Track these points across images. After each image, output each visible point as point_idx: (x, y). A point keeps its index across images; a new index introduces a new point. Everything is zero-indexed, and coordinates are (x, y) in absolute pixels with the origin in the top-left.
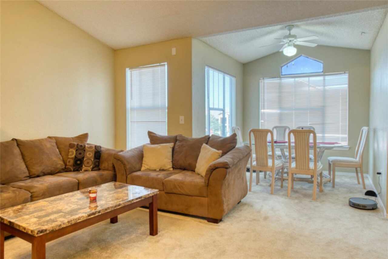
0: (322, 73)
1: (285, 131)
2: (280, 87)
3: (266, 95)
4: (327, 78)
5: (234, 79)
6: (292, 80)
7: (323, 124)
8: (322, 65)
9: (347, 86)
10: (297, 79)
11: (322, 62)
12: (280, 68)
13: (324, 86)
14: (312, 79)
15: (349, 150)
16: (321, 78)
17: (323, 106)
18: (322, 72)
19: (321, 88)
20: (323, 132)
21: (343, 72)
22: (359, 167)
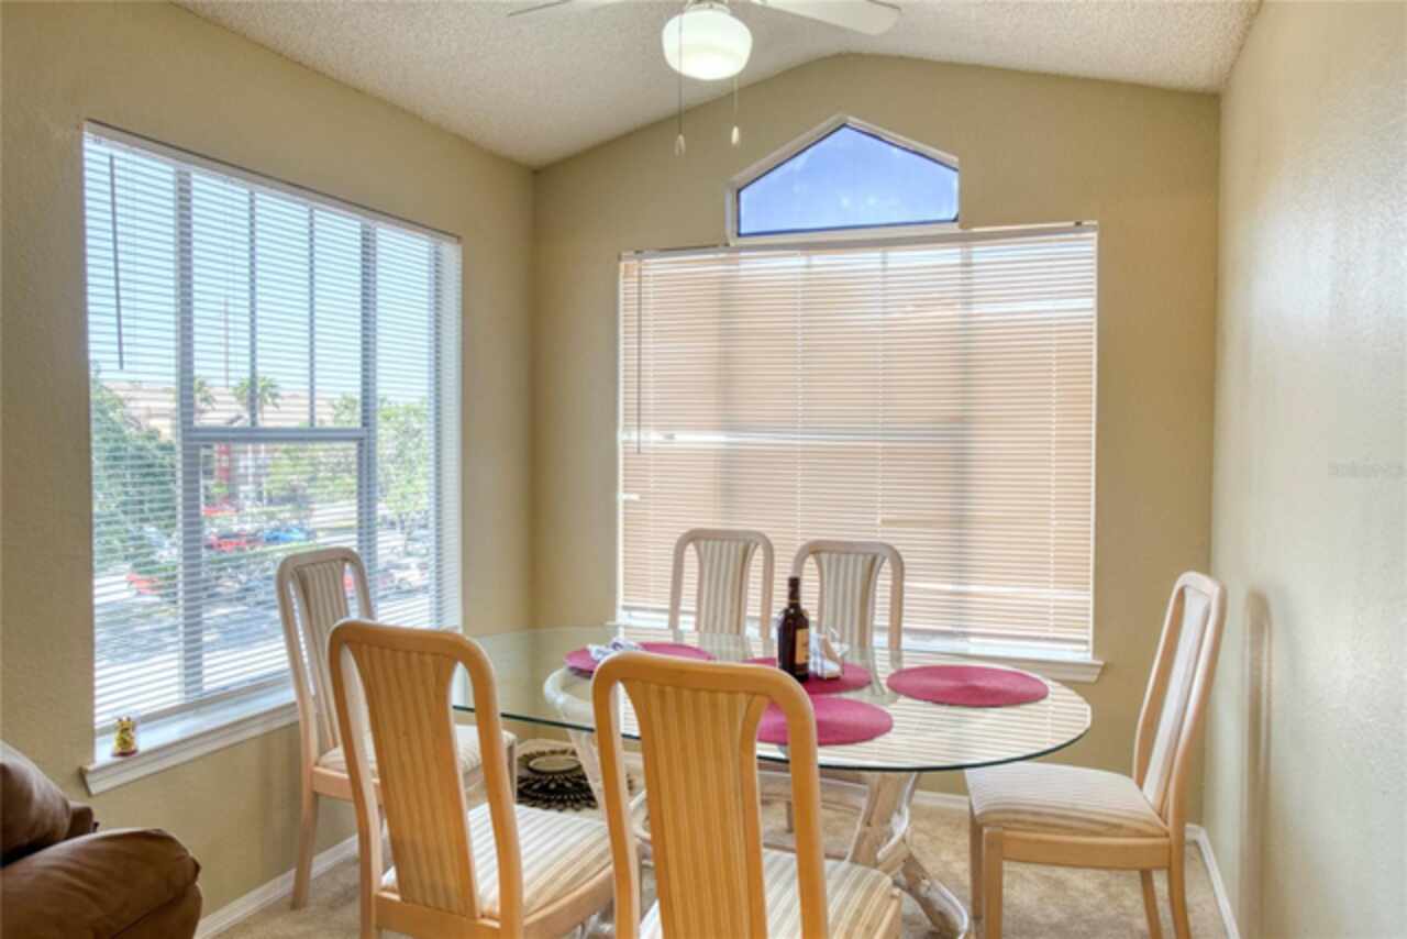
0: (955, 228)
1: (746, 556)
2: (726, 300)
3: (650, 345)
4: (982, 253)
5: (451, 253)
6: (795, 262)
7: (959, 522)
8: (954, 180)
9: (1090, 303)
10: (821, 260)
11: (954, 160)
12: (729, 198)
13: (967, 302)
14: (900, 258)
15: (1097, 681)
16: (949, 256)
17: (961, 420)
18: (955, 220)
19: (951, 314)
20: (959, 567)
21: (1072, 224)
22: (1159, 868)
